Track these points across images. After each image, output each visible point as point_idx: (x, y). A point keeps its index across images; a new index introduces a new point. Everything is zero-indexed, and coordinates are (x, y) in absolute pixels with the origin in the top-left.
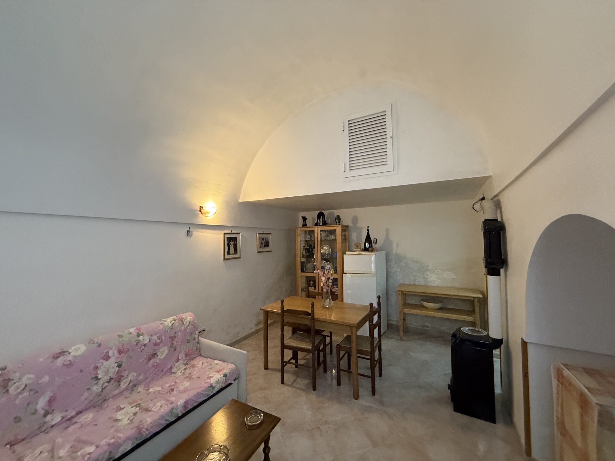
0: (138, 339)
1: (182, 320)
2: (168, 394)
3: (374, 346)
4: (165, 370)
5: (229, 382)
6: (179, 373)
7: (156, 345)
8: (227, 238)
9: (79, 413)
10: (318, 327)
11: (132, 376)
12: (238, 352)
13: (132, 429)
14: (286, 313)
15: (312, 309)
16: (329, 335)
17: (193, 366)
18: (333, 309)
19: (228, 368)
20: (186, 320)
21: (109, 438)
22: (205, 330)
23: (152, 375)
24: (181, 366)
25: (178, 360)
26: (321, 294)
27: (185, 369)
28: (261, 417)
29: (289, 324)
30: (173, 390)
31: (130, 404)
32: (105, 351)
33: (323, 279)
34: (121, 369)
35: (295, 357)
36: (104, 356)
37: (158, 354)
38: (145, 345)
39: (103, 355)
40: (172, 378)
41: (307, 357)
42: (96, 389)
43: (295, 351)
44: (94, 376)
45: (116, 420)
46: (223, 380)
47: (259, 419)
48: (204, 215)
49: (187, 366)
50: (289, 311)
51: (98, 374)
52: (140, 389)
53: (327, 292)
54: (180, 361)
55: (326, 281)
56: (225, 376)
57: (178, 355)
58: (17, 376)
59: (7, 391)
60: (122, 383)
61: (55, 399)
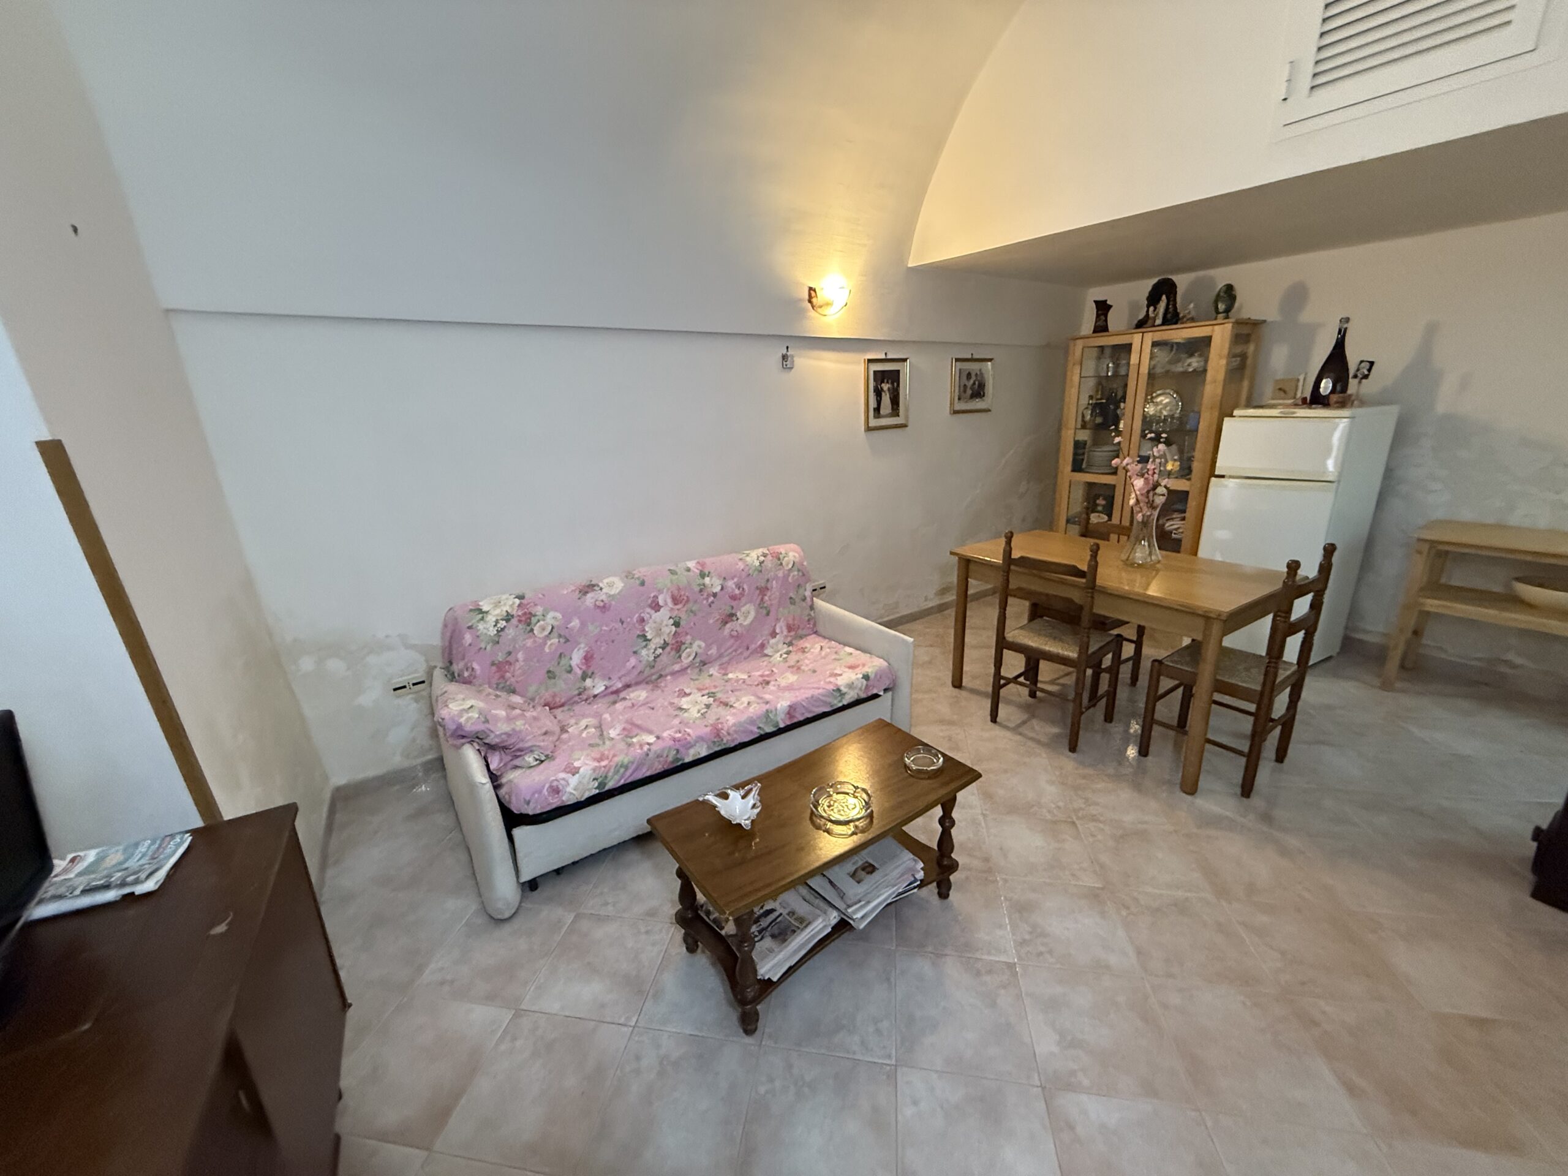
0: (701, 581)
1: (778, 557)
2: (760, 686)
3: (1274, 681)
4: (753, 647)
5: (875, 691)
6: (777, 658)
7: (734, 598)
8: (875, 372)
9: (627, 686)
10: (1102, 608)
11: (698, 645)
12: (895, 636)
13: (706, 726)
14: (1016, 565)
15: (1091, 560)
16: (1135, 638)
17: (803, 650)
18: (1158, 571)
19: (873, 664)
20: (786, 559)
21: (673, 730)
22: (824, 587)
23: (730, 651)
24: (781, 646)
25: (774, 634)
26: (1124, 531)
27: (788, 653)
28: (938, 761)
29: (1022, 593)
30: (768, 683)
31: (699, 690)
32: (652, 595)
33: (1139, 483)
34: (679, 630)
35: (1031, 672)
36: (651, 603)
37: (738, 614)
38: (715, 595)
39: (650, 601)
40: (765, 663)
41: (1061, 681)
42: (647, 654)
43: (1033, 659)
44: (641, 634)
45: (681, 709)
46: (862, 685)
47: (934, 763)
48: (819, 310)
49: (791, 648)
50: (1023, 561)
51: (647, 632)
52: (713, 670)
53: (1145, 523)
54: (778, 636)
55: (1148, 492)
56: (866, 677)
57: (773, 625)
58: (539, 610)
59: (532, 630)
60: (684, 655)
61: (592, 657)
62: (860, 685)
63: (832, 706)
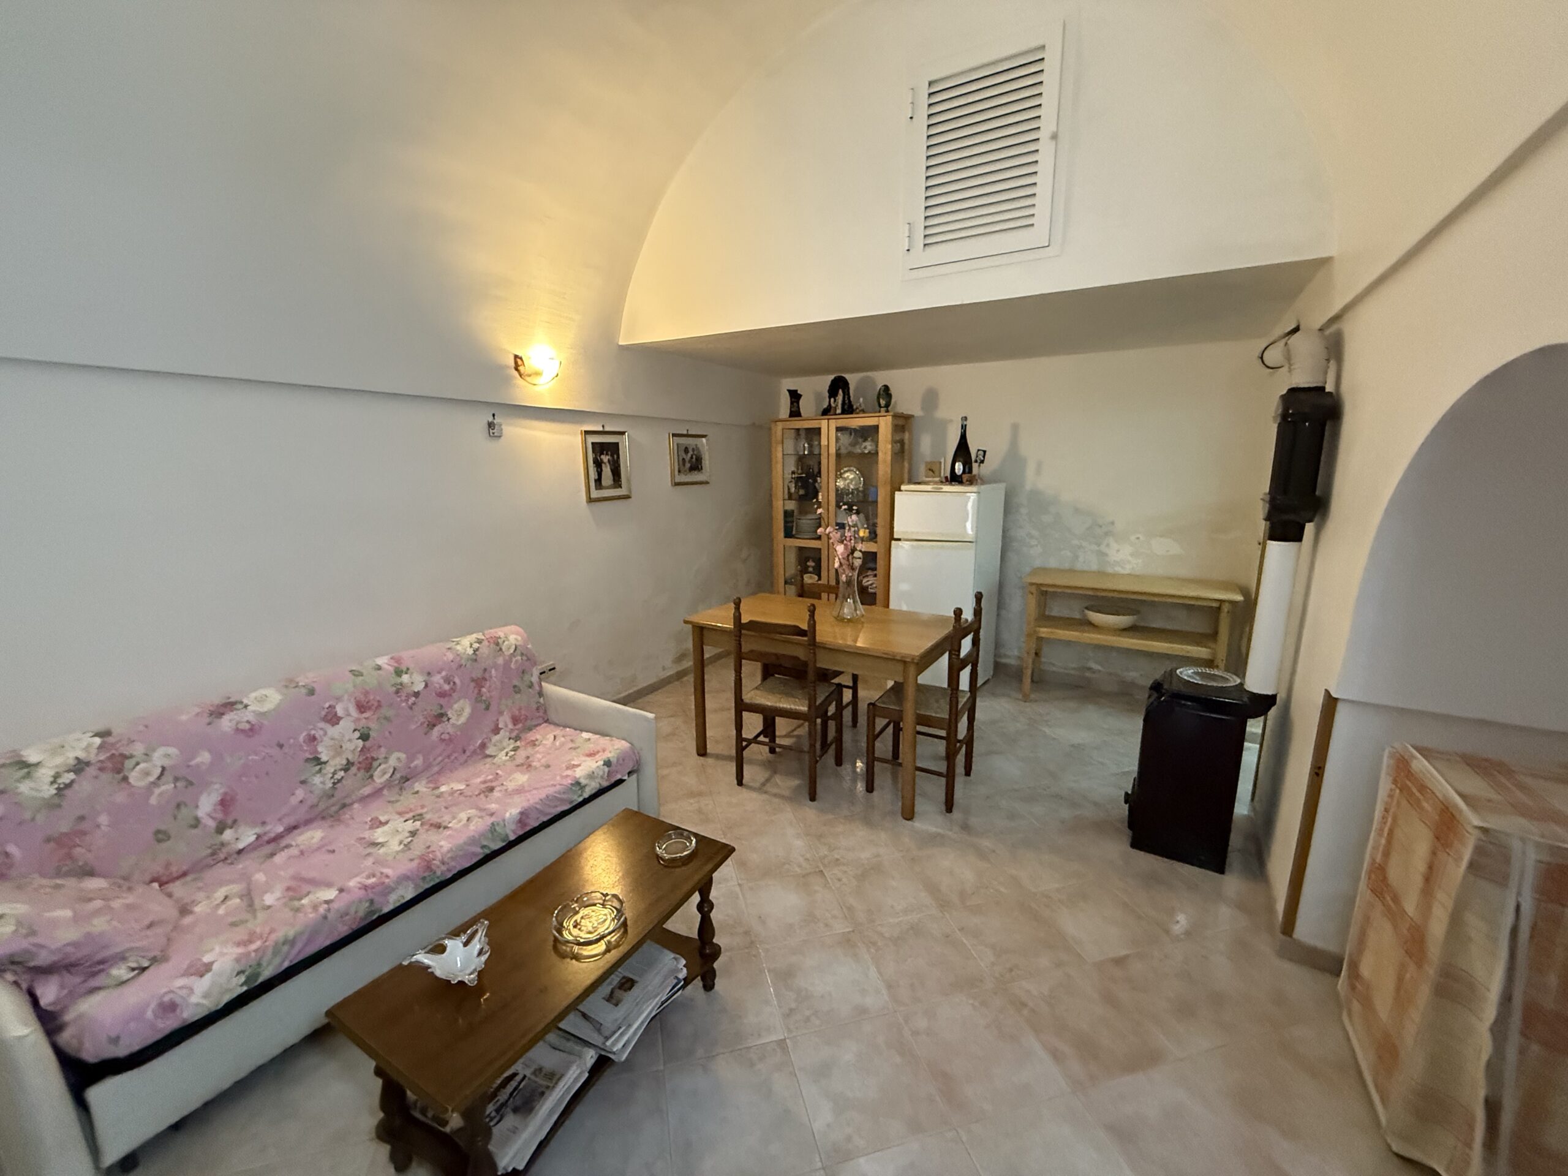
0: (399, 680)
1: (496, 643)
2: (482, 795)
3: (957, 708)
4: (470, 749)
5: (619, 777)
6: (502, 756)
7: (442, 694)
9: (292, 829)
10: (824, 662)
11: (397, 759)
12: (635, 715)
13: (412, 860)
14: (748, 630)
15: (810, 619)
16: (851, 684)
17: (533, 744)
18: (863, 623)
19: (614, 748)
20: (506, 643)
21: (364, 875)
22: (554, 669)
23: (440, 759)
24: (506, 742)
25: (496, 730)
26: (833, 589)
27: (515, 749)
28: (691, 843)
29: (754, 656)
30: (492, 789)
31: (400, 814)
32: (327, 705)
33: (840, 548)
34: (368, 744)
35: (769, 729)
36: (326, 716)
37: (450, 715)
38: (417, 694)
39: (323, 713)
40: (487, 766)
41: (795, 733)
42: (320, 782)
43: (770, 717)
44: (311, 757)
45: (375, 844)
46: (604, 774)
47: (688, 847)
48: (528, 379)
49: (518, 743)
50: (753, 625)
51: (320, 753)
52: (420, 786)
53: (849, 583)
54: (502, 732)
55: (848, 556)
56: (608, 763)
57: (495, 719)
58: (138, 749)
59: (125, 779)
60: (377, 774)
61: (233, 800)
62: (601, 773)
63: (571, 802)
